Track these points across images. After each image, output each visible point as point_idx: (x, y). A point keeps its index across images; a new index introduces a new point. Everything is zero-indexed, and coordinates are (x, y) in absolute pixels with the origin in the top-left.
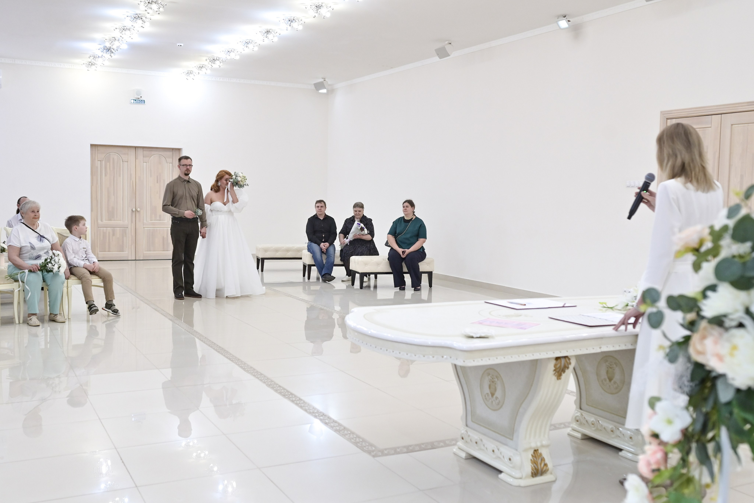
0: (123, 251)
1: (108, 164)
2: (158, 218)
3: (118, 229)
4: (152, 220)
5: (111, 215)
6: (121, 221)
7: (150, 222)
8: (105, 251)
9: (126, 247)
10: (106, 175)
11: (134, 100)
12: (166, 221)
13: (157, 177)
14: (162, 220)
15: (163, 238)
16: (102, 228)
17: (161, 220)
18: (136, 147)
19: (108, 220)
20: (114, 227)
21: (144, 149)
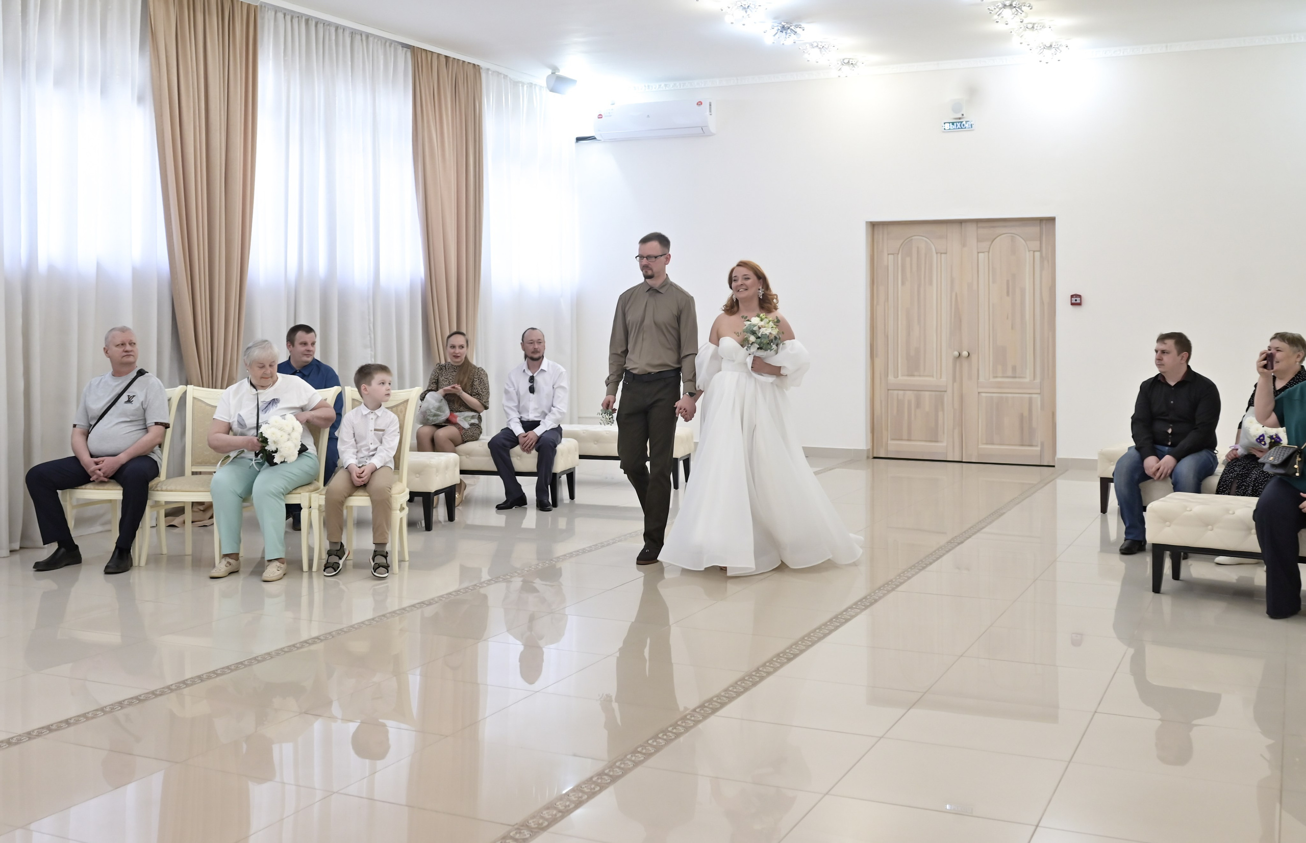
0: (937, 441)
1: (908, 259)
2: (1010, 373)
3: (927, 393)
4: (996, 377)
5: (914, 365)
6: (933, 376)
7: (992, 380)
8: (902, 440)
9: (944, 433)
10: (903, 283)
11: (949, 123)
12: (1027, 380)
13: (1008, 281)
14: (1020, 377)
15: (1022, 417)
16: (896, 392)
17: (1015, 377)
18: (961, 222)
19: (908, 375)
20: (918, 390)
21: (980, 225)
